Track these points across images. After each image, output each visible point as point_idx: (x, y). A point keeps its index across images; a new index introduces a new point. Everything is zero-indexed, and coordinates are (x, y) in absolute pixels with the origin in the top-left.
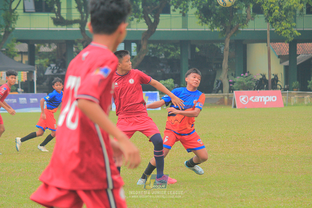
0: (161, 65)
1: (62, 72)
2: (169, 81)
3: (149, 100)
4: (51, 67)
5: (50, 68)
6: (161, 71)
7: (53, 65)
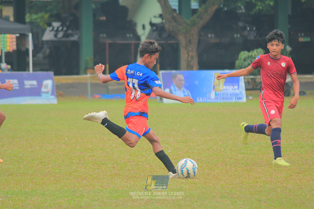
0: (241, 24)
1: (72, 35)
2: (257, 52)
3: (226, 85)
4: (53, 28)
5: (51, 28)
6: (241, 35)
7: (56, 24)
